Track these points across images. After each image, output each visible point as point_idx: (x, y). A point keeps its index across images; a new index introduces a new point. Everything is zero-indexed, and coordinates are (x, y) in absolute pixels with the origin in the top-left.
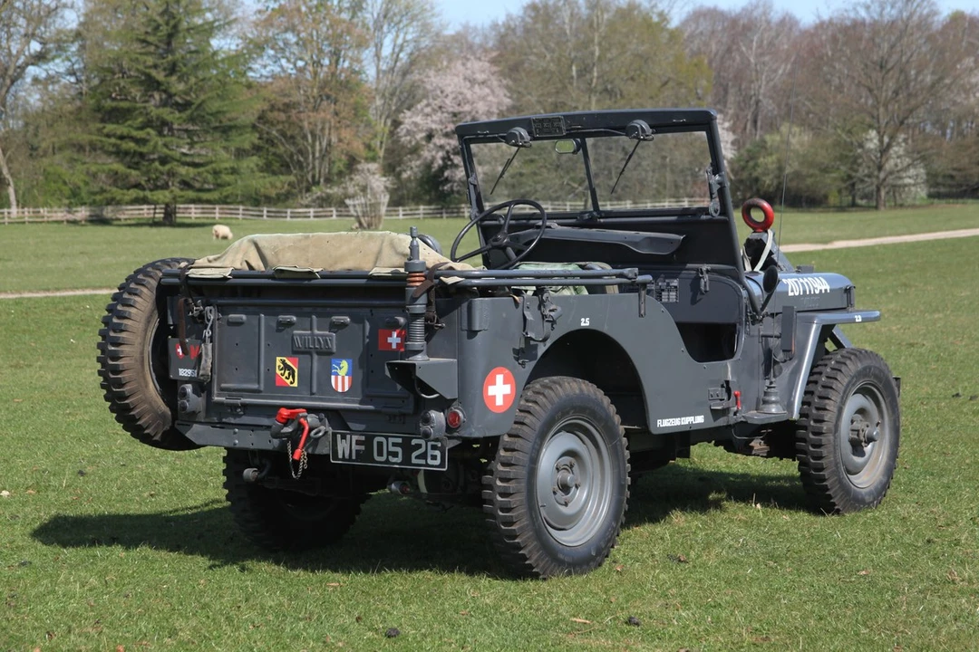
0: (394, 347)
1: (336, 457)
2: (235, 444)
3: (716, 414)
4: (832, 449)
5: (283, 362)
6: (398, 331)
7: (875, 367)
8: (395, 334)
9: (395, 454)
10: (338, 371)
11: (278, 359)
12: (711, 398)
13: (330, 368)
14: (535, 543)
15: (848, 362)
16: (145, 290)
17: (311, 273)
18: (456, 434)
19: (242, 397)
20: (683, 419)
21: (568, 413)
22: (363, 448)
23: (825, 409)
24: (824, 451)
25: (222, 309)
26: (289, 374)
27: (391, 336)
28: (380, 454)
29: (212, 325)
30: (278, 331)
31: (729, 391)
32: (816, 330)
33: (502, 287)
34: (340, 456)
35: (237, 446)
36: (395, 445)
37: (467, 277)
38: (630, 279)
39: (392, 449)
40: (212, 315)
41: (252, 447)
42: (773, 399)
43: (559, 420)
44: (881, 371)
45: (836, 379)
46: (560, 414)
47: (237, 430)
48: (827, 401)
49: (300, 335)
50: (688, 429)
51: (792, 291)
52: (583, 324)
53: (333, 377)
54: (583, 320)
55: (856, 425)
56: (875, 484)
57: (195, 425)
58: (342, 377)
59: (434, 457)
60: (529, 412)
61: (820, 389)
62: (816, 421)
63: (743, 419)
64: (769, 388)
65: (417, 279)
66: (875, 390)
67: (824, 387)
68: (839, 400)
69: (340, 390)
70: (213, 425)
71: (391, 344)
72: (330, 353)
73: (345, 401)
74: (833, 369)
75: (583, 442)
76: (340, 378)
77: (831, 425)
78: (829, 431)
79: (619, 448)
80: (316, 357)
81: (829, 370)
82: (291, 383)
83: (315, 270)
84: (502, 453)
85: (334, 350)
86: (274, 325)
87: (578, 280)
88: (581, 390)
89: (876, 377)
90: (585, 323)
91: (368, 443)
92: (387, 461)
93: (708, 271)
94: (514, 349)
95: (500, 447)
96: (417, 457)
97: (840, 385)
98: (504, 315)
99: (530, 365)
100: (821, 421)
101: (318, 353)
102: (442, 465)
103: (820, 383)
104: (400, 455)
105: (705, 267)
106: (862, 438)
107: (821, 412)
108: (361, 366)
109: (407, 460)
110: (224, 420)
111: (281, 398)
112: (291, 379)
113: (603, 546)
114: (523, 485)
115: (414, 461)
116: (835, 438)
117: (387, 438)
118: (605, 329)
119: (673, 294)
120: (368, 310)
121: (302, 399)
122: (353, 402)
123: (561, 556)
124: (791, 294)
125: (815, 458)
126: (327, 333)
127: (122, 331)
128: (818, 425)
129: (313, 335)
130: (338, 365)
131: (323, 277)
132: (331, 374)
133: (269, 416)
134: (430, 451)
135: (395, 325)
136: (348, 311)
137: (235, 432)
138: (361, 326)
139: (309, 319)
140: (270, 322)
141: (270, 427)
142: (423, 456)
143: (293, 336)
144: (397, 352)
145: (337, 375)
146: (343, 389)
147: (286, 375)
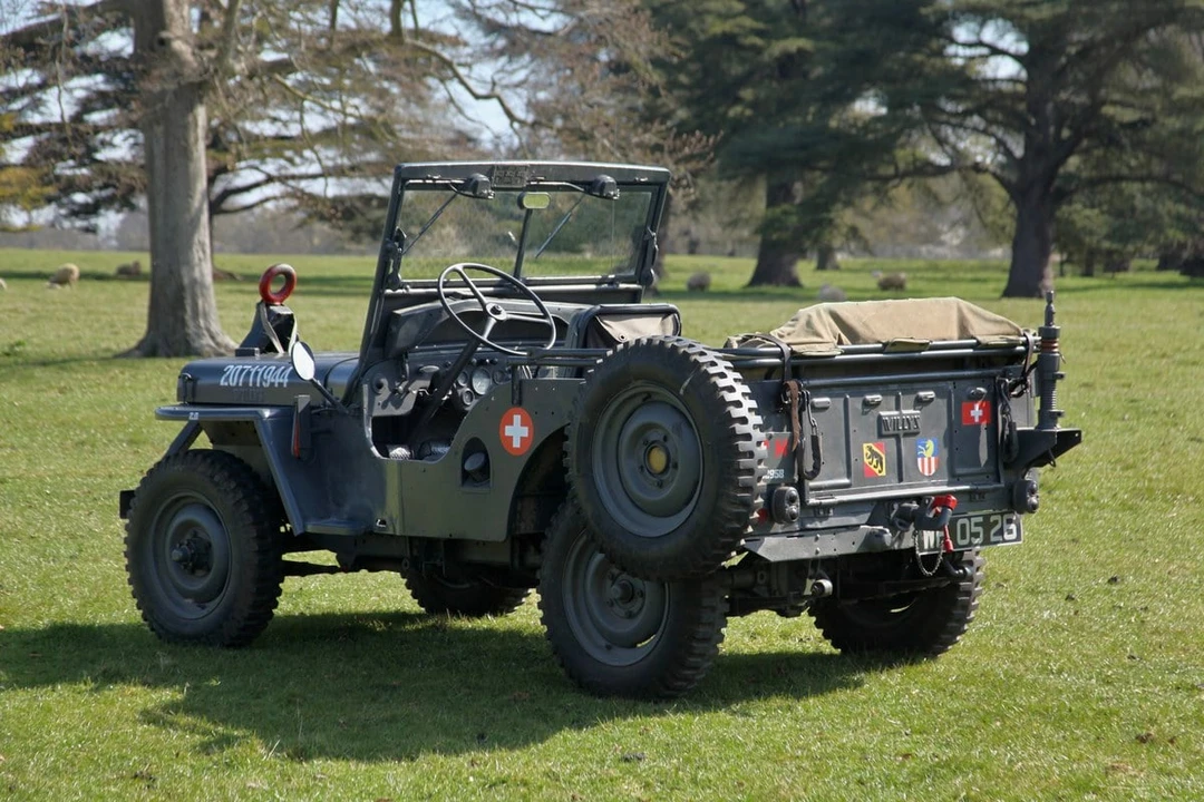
0: (977, 420)
1: (922, 550)
2: (817, 552)
5: (870, 449)
6: (980, 402)
8: (977, 406)
10: (924, 453)
11: (865, 445)
13: (917, 450)
19: (832, 495)
26: (877, 462)
27: (973, 409)
28: (963, 537)
30: (865, 414)
34: (926, 547)
35: (819, 555)
36: (977, 525)
39: (975, 529)
41: (835, 553)
47: (819, 536)
49: (889, 416)
53: (919, 460)
57: (766, 539)
58: (928, 456)
59: (1010, 532)
69: (926, 474)
70: (789, 534)
71: (973, 418)
72: (916, 434)
73: (934, 484)
76: (926, 460)
80: (902, 439)
82: (880, 472)
85: (921, 430)
86: (859, 407)
91: (951, 528)
92: (970, 543)
96: (995, 535)
101: (906, 435)
102: (1018, 538)
104: (981, 535)
108: (945, 446)
109: (987, 539)
110: (809, 526)
111: (871, 490)
112: (879, 467)
115: (993, 539)
117: (969, 518)
120: (952, 383)
121: (891, 488)
122: (942, 484)
126: (912, 411)
129: (901, 414)
130: (924, 445)
132: (917, 456)
133: (855, 514)
134: (1005, 526)
135: (978, 396)
136: (932, 385)
137: (817, 539)
138: (945, 401)
139: (893, 398)
140: (855, 403)
141: (859, 525)
142: (1001, 532)
143: (880, 417)
144: (979, 425)
145: (923, 456)
146: (930, 472)
147: (875, 463)
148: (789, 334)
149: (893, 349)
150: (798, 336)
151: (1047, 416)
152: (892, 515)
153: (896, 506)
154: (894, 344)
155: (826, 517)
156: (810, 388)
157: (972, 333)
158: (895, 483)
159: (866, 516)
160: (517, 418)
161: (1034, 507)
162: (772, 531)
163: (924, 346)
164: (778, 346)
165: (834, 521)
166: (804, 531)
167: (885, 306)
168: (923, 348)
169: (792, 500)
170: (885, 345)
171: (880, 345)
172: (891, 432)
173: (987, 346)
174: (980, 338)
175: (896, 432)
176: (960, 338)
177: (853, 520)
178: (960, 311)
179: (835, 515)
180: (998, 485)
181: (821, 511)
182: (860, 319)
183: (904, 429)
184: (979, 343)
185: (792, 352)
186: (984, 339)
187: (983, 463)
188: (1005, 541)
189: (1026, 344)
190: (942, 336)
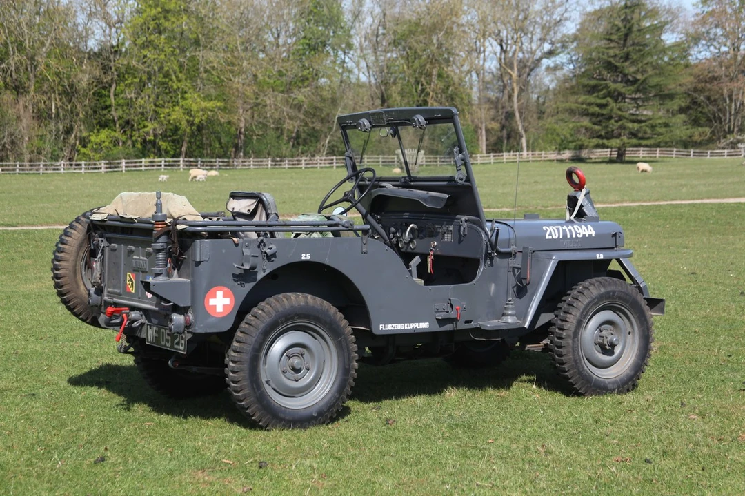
3: (441, 322)
4: (571, 349)
5: (130, 276)
6: (169, 259)
7: (620, 292)
9: (167, 341)
11: (128, 274)
12: (438, 311)
14: (257, 405)
15: (591, 288)
16: (80, 226)
17: (131, 218)
18: (190, 330)
19: (114, 297)
20: (406, 325)
21: (292, 318)
22: (157, 335)
23: (567, 321)
24: (564, 351)
25: (110, 240)
26: (131, 284)
28: (163, 341)
29: (103, 250)
30: (128, 256)
31: (451, 306)
32: (554, 263)
33: (226, 232)
34: (149, 340)
37: (190, 226)
38: (348, 227)
39: (167, 337)
40: (103, 243)
42: (510, 312)
43: (282, 323)
44: (627, 294)
45: (578, 299)
46: (283, 318)
48: (568, 315)
49: (136, 259)
50: (413, 332)
51: (550, 234)
52: (303, 258)
54: (304, 255)
55: (604, 333)
56: (622, 376)
59: (182, 345)
60: (256, 317)
61: (566, 306)
62: (560, 329)
63: (478, 326)
64: (508, 304)
65: (160, 226)
66: (623, 308)
67: (569, 305)
68: (578, 314)
72: (146, 272)
73: (151, 304)
74: (579, 292)
75: (315, 338)
77: (570, 333)
78: (568, 336)
79: (343, 343)
80: (141, 273)
81: (575, 293)
82: (132, 290)
83: (133, 217)
84: (235, 344)
85: (147, 270)
86: (127, 251)
87: (325, 228)
88: (307, 303)
89: (620, 298)
90: (306, 257)
91: (159, 332)
92: (165, 346)
93: (466, 221)
94: (234, 275)
95: (234, 339)
96: (176, 344)
97: (580, 304)
98: (224, 251)
99: (249, 286)
100: (562, 329)
101: (142, 272)
102: (184, 351)
103: (567, 302)
104: (170, 342)
105: (464, 218)
106: (606, 343)
107: (564, 323)
109: (172, 346)
112: (132, 287)
113: (325, 410)
114: (245, 366)
115: (175, 346)
116: (574, 341)
118: (327, 262)
119: (450, 235)
121: (135, 301)
123: (281, 415)
124: (547, 237)
125: (558, 356)
126: (145, 258)
127: (62, 252)
128: (561, 332)
129: (140, 259)
131: (139, 222)
134: (181, 340)
146: (150, 296)
156: (108, 238)
158: (137, 298)
175: (138, 269)
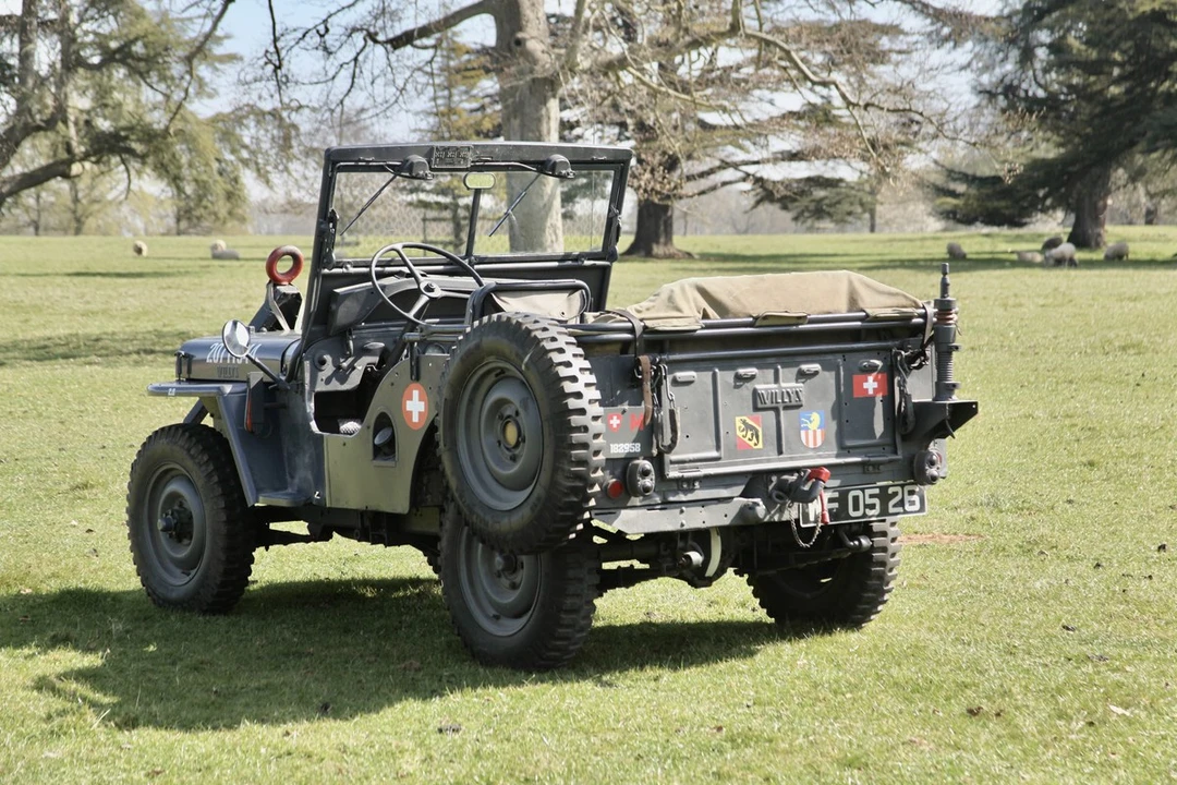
0: (871, 392)
1: (807, 521)
2: (682, 525)
5: (744, 422)
6: (875, 374)
8: (871, 379)
9: (872, 507)
10: (809, 425)
11: (738, 419)
13: (801, 422)
19: (698, 468)
22: (836, 505)
26: (752, 435)
27: (866, 381)
28: (856, 508)
30: (736, 387)
35: (685, 528)
36: (871, 496)
39: (869, 501)
41: (703, 526)
47: (684, 508)
49: (766, 390)
53: (803, 433)
57: (623, 512)
58: (813, 430)
59: (912, 503)
69: (811, 446)
70: (651, 507)
71: (867, 390)
72: (799, 406)
73: (820, 457)
76: (811, 433)
80: (782, 412)
82: (755, 445)
85: (804, 403)
86: (732, 379)
91: (842, 499)
92: (865, 515)
96: (894, 506)
101: (786, 408)
102: (921, 509)
104: (878, 507)
108: (834, 418)
109: (883, 513)
110: (671, 499)
111: (745, 463)
112: (755, 440)
115: (891, 510)
117: (863, 490)
120: (841, 355)
121: (769, 461)
122: (829, 456)
126: (794, 384)
129: (780, 388)
130: (808, 418)
132: (800, 429)
133: (727, 486)
134: (907, 498)
135: (873, 369)
136: (817, 358)
137: (682, 512)
138: (833, 373)
139: (772, 371)
140: (726, 377)
141: (732, 498)
142: (901, 503)
143: (755, 392)
144: (872, 399)
145: (807, 429)
146: (815, 444)
147: (749, 436)
148: (648, 309)
149: (765, 322)
150: (658, 311)
151: (944, 388)
152: (770, 488)
153: (774, 479)
154: (766, 318)
155: (692, 490)
156: (669, 363)
157: (862, 305)
158: (774, 455)
159: (740, 489)
160: (416, 393)
161: (934, 479)
162: (629, 504)
163: (801, 320)
164: (630, 321)
165: (700, 494)
166: (666, 505)
167: (762, 280)
168: (800, 321)
169: (645, 473)
170: (756, 319)
171: (751, 319)
172: (769, 404)
173: (876, 319)
174: (869, 311)
175: (774, 405)
176: (849, 311)
177: (724, 493)
178: (851, 283)
179: (702, 488)
180: (894, 457)
181: (686, 484)
182: (730, 294)
183: (783, 402)
184: (867, 316)
185: (645, 327)
186: (872, 312)
187: (878, 434)
188: (905, 512)
189: (924, 316)
190: (826, 309)
